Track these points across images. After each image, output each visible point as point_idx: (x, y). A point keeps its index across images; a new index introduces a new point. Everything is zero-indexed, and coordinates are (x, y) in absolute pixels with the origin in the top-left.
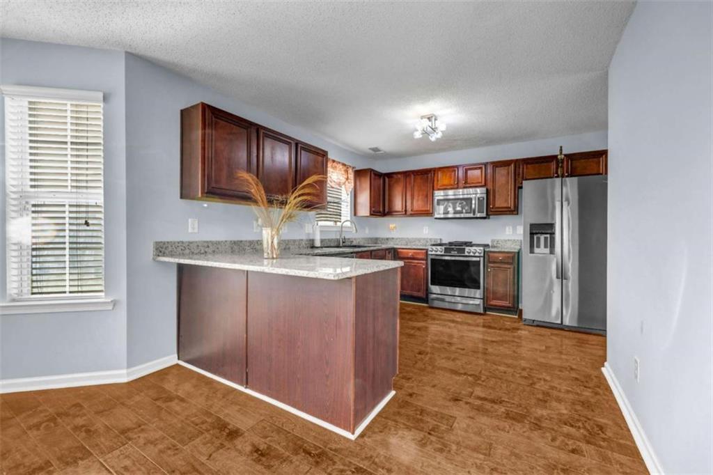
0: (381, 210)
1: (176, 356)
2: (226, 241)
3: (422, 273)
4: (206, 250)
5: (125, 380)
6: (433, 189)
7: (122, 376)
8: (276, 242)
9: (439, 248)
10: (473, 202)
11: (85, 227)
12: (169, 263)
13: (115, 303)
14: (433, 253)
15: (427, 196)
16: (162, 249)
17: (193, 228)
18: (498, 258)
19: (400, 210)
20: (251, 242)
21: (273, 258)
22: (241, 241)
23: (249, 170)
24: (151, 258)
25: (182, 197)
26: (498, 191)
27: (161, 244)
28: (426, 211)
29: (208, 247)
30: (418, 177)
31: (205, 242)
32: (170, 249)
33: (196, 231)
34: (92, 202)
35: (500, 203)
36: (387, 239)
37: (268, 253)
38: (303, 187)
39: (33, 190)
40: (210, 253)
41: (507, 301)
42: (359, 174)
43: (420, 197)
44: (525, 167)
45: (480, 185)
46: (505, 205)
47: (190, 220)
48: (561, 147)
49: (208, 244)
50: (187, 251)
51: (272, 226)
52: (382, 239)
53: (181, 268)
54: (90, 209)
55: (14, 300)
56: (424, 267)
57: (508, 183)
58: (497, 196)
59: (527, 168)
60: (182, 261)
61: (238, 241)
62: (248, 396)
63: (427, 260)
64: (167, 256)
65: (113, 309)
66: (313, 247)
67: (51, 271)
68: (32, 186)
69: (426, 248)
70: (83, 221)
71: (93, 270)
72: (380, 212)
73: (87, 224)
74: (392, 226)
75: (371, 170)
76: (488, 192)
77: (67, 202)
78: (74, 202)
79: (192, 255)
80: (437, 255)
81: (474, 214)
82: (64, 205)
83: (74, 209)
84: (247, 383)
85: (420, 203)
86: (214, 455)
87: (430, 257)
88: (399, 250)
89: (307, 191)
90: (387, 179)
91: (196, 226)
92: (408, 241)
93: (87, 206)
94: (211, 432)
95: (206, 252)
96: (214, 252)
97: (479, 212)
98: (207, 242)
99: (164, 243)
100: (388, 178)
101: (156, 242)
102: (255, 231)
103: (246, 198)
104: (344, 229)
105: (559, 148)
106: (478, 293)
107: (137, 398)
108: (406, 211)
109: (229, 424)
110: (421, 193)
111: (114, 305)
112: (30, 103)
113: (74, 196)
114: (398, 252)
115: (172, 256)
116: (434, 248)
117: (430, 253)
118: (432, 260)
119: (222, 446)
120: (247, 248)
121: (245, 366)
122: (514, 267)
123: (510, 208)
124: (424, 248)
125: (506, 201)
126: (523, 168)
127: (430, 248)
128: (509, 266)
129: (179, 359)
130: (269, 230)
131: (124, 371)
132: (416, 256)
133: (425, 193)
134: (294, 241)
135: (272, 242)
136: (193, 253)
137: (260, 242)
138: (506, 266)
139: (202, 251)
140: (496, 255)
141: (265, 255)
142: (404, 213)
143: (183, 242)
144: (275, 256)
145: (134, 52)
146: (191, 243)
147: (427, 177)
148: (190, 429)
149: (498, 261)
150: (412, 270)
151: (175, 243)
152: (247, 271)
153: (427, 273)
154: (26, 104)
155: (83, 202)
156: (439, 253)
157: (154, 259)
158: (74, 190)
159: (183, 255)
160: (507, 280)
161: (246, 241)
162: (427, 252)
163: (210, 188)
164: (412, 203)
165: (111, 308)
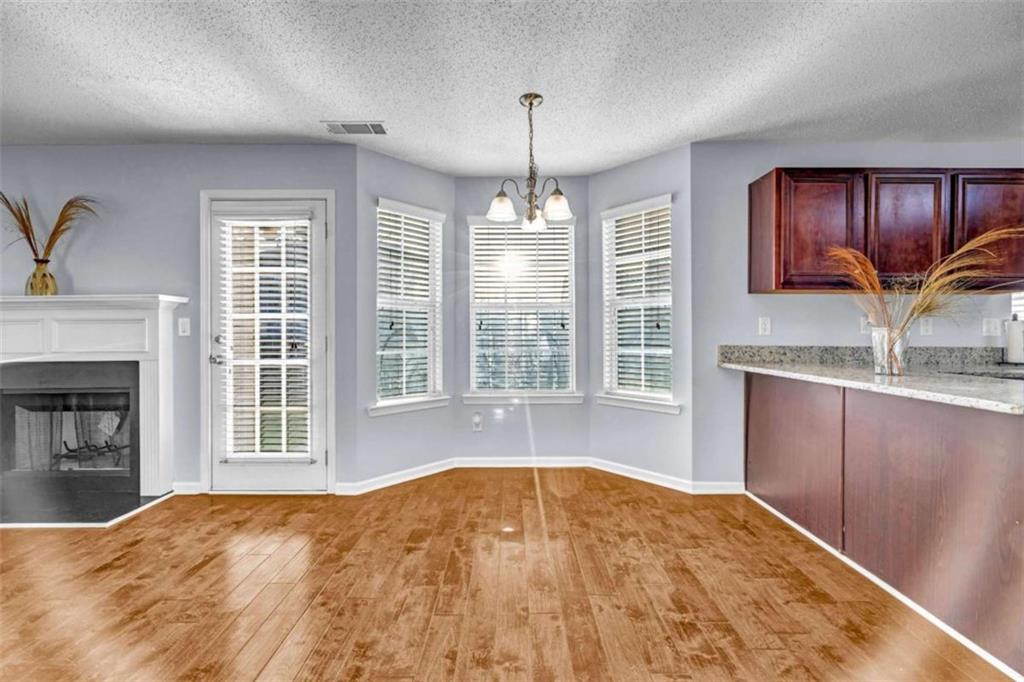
1: (743, 484)
2: (812, 347)
4: (783, 358)
5: (691, 491)
7: (686, 486)
8: (898, 350)
11: (657, 330)
12: (736, 370)
13: (681, 408)
16: (727, 354)
17: (765, 330)
20: (854, 350)
21: (892, 374)
22: (837, 348)
23: (849, 243)
24: (716, 363)
25: (750, 292)
27: (727, 349)
29: (785, 354)
31: (780, 347)
32: (736, 354)
33: (768, 333)
34: (662, 305)
37: (883, 367)
38: (961, 257)
39: (619, 297)
40: (788, 363)
47: (760, 320)
49: (783, 351)
50: (757, 359)
51: (890, 326)
53: (749, 377)
54: (661, 312)
55: (607, 393)
60: (751, 369)
61: (832, 347)
62: (844, 565)
64: (733, 363)
65: (680, 414)
66: (1003, 362)
67: (631, 371)
68: (618, 295)
70: (654, 324)
71: (662, 373)
73: (658, 327)
77: (641, 306)
78: (648, 306)
79: (763, 363)
82: (640, 310)
83: (648, 313)
84: (843, 548)
86: (792, 604)
89: (968, 261)
91: (768, 326)
93: (658, 309)
94: (789, 580)
95: (782, 361)
96: (793, 361)
98: (784, 347)
99: (730, 348)
101: (722, 346)
102: (862, 332)
103: (844, 284)
107: (703, 512)
109: (814, 584)
111: (681, 410)
112: (617, 221)
113: (648, 300)
115: (739, 363)
119: (802, 600)
120: (848, 358)
121: (840, 523)
129: (746, 489)
130: (884, 331)
131: (690, 482)
134: (951, 350)
135: (891, 350)
136: (764, 361)
137: (869, 350)
139: (777, 360)
141: (878, 369)
143: (751, 347)
144: (895, 371)
145: (698, 139)
146: (763, 348)
148: (762, 565)
151: (741, 348)
152: (844, 388)
154: (614, 224)
155: (655, 305)
157: (719, 366)
158: (648, 294)
159: (751, 363)
161: (846, 348)
163: (788, 277)
165: (678, 412)
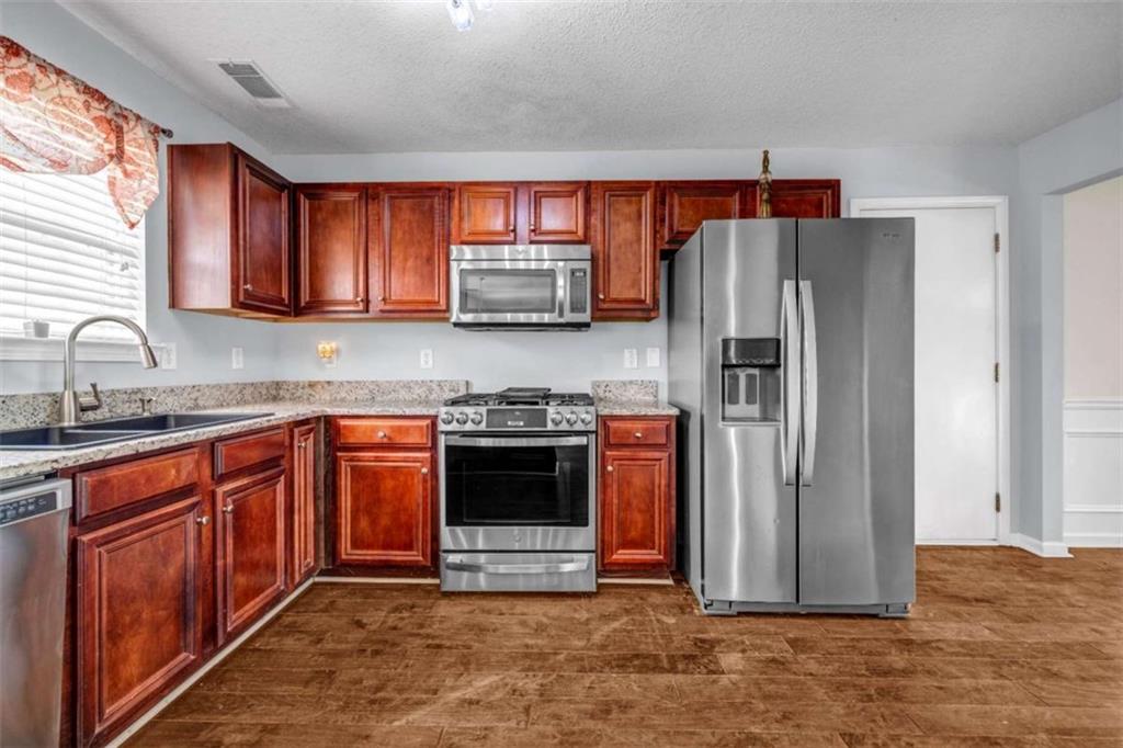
0: (285, 294)
3: (420, 489)
6: (449, 243)
9: (470, 411)
10: (560, 282)
14: (454, 426)
15: (429, 260)
18: (629, 433)
19: (350, 296)
26: (617, 259)
28: (428, 302)
30: (406, 204)
35: (620, 288)
36: (312, 385)
41: (653, 548)
42: (188, 160)
43: (410, 263)
44: (676, 201)
45: (575, 238)
46: (632, 294)
48: (766, 153)
52: (297, 385)
56: (425, 470)
57: (639, 239)
58: (614, 272)
59: (681, 204)
63: (434, 447)
69: (432, 412)
72: (280, 301)
74: (325, 346)
75: (236, 154)
76: (594, 259)
80: (465, 434)
81: (561, 314)
85: (411, 279)
87: (442, 441)
88: (343, 422)
90: (304, 204)
92: (376, 391)
97: (573, 310)
100: (308, 196)
104: (80, 355)
105: (762, 156)
106: (584, 537)
108: (367, 302)
110: (412, 251)
114: (338, 429)
116: (456, 411)
117: (442, 427)
118: (449, 449)
122: (670, 456)
123: (643, 302)
124: (425, 412)
125: (636, 283)
126: (672, 206)
127: (443, 411)
128: (657, 455)
132: (400, 439)
133: (425, 252)
138: (650, 455)
140: (628, 425)
142: (361, 307)
147: (432, 208)
149: (632, 441)
150: (389, 484)
153: (435, 490)
156: (469, 427)
160: (653, 491)
162: (434, 425)
164: (386, 279)
